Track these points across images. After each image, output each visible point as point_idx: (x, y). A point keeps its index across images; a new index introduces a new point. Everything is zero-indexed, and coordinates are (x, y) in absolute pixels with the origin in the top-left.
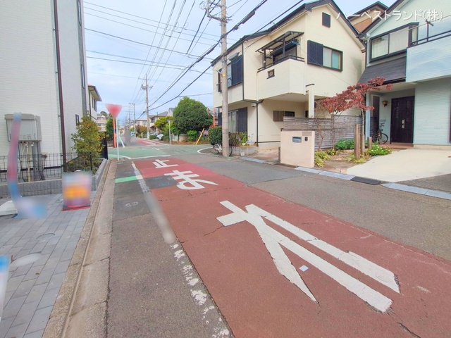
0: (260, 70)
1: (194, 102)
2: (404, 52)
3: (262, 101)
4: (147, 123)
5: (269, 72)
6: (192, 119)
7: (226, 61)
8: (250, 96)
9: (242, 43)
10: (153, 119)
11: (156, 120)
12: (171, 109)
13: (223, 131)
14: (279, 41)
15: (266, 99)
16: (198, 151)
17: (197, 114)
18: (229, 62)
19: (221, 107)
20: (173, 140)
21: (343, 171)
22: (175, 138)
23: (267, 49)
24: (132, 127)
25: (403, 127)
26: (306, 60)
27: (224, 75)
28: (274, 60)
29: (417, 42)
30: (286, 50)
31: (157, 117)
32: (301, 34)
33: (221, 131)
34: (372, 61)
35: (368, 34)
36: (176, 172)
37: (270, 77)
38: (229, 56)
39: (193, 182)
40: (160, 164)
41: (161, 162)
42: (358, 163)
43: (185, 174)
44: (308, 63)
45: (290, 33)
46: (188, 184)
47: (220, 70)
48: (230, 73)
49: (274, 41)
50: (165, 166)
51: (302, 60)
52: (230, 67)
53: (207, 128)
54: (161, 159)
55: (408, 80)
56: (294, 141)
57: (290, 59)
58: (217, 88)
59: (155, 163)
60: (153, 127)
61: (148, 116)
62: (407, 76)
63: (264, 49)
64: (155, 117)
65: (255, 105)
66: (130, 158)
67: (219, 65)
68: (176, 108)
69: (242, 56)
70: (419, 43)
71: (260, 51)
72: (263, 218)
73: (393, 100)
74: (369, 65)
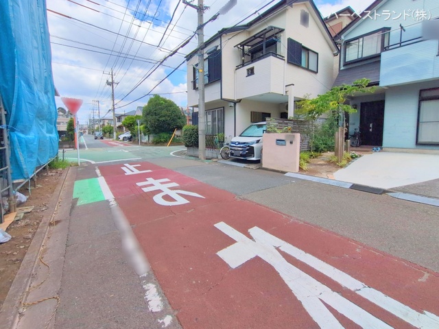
0: (238, 68)
1: (165, 101)
2: (379, 56)
3: (240, 101)
4: (113, 122)
5: (248, 70)
6: (164, 119)
7: (203, 55)
8: (227, 95)
9: (220, 37)
10: (119, 118)
11: (123, 119)
12: (140, 107)
13: (200, 132)
14: (259, 37)
15: (245, 99)
16: (171, 154)
17: (168, 113)
18: (206, 56)
19: (197, 106)
20: (143, 141)
21: (330, 176)
22: (145, 139)
23: (245, 45)
24: (96, 126)
25: (371, 130)
26: (286, 58)
27: (201, 71)
28: (252, 57)
29: (388, 47)
30: (266, 47)
31: (124, 115)
32: (282, 31)
33: (197, 132)
34: (346, 64)
35: (342, 37)
36: (150, 180)
37: (249, 75)
38: (205, 50)
39: (173, 194)
40: (130, 170)
41: (131, 167)
42: (341, 167)
43: (162, 183)
44: (288, 62)
45: (272, 28)
46: (167, 198)
47: (197, 65)
48: (206, 69)
49: (254, 36)
50: (137, 172)
51: (282, 58)
52: (206, 63)
53: (180, 128)
54: (131, 163)
55: (381, 85)
56: (277, 144)
57: (271, 57)
58: (192, 85)
59: (124, 168)
60: (120, 127)
61: (114, 114)
62: (380, 80)
63: (243, 44)
64: (122, 116)
65: (232, 104)
66: (93, 162)
67: (195, 60)
68: (146, 107)
69: (220, 50)
70: (390, 48)
71: (239, 46)
72: (277, 249)
73: (362, 104)
74: (342, 68)
